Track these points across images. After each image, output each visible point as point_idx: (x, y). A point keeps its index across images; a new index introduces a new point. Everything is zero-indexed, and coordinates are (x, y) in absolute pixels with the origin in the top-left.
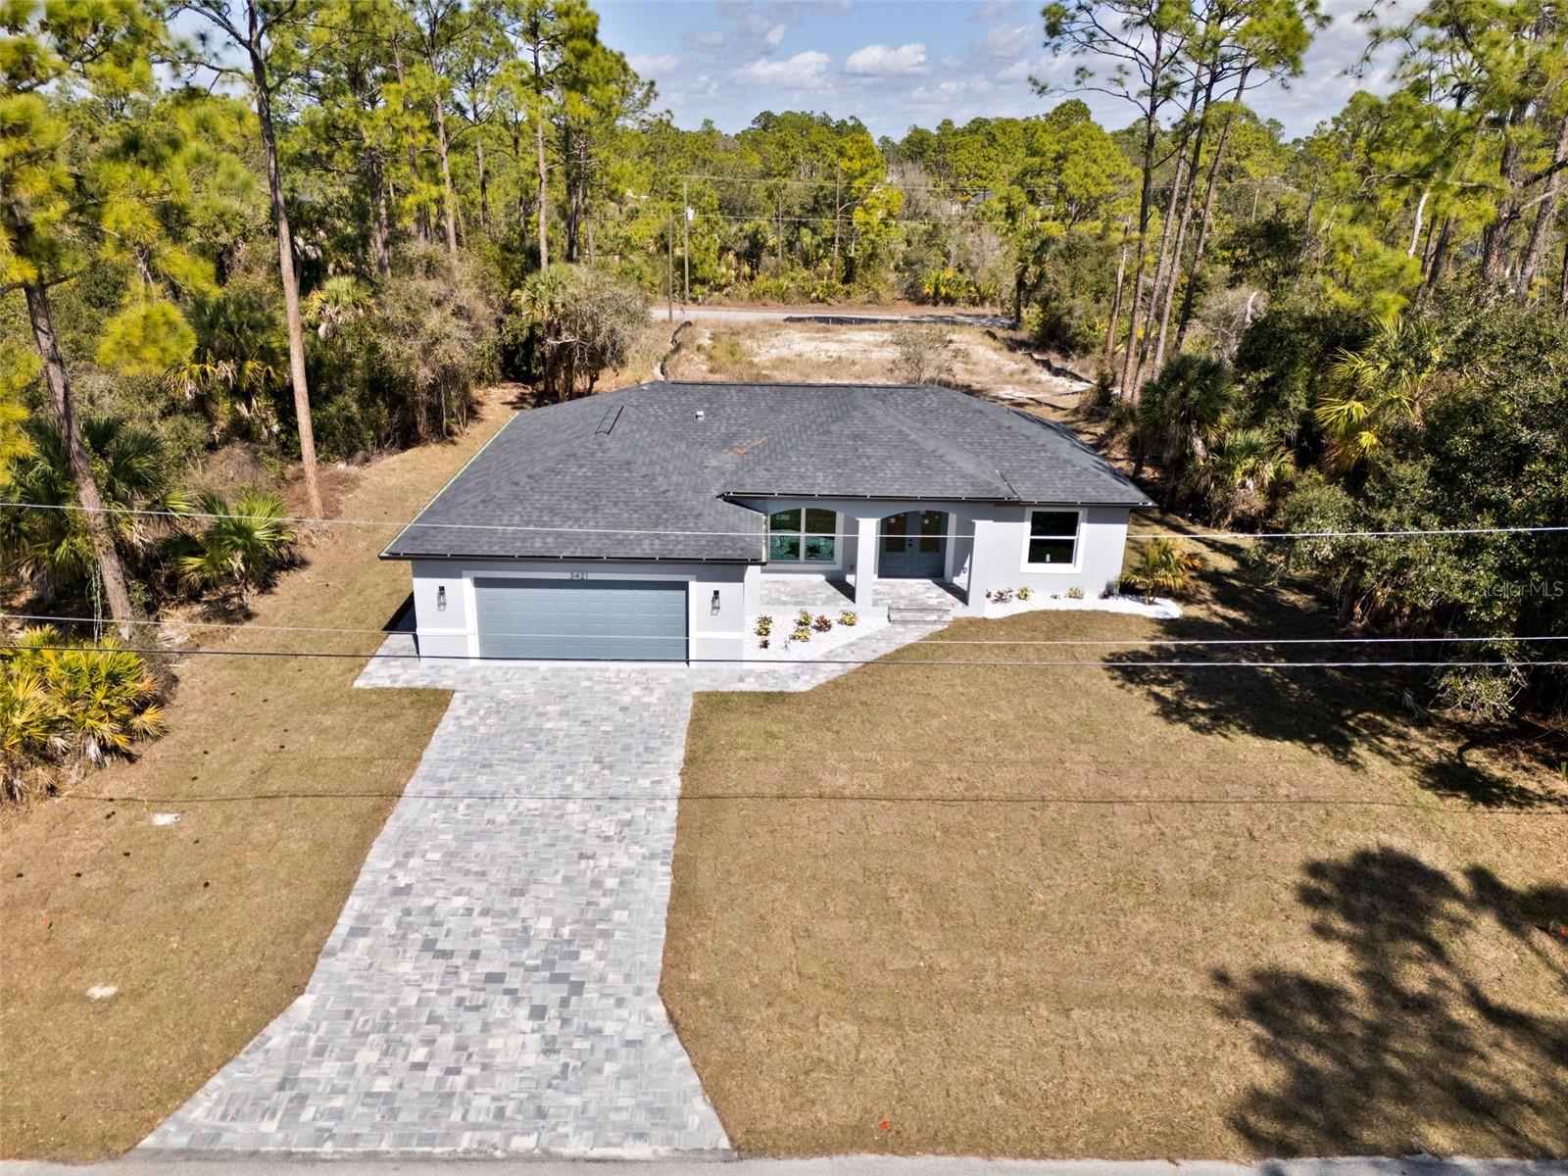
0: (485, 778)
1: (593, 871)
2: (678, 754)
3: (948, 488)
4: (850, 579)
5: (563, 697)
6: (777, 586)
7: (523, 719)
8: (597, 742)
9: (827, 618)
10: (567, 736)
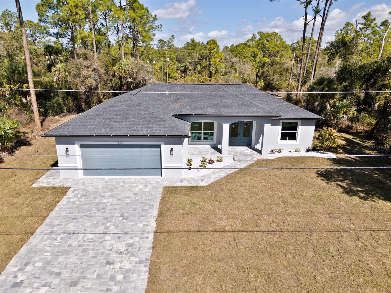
0: (73, 224)
1: (112, 271)
2: (155, 212)
3: (255, 112)
4: (219, 147)
5: (112, 189)
6: (194, 149)
7: (95, 198)
8: (123, 208)
9: (212, 159)
10: (111, 205)
